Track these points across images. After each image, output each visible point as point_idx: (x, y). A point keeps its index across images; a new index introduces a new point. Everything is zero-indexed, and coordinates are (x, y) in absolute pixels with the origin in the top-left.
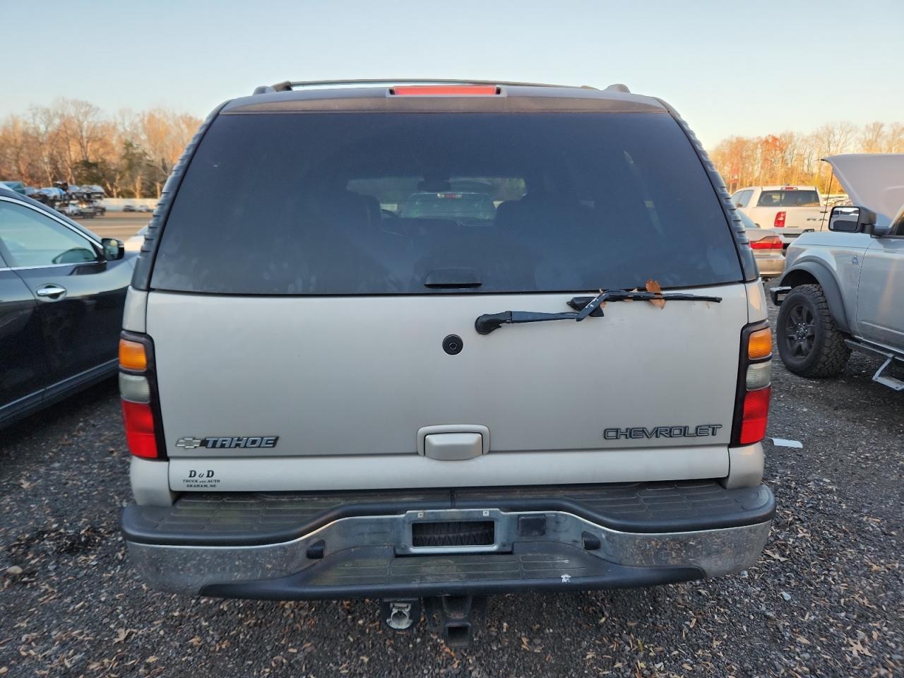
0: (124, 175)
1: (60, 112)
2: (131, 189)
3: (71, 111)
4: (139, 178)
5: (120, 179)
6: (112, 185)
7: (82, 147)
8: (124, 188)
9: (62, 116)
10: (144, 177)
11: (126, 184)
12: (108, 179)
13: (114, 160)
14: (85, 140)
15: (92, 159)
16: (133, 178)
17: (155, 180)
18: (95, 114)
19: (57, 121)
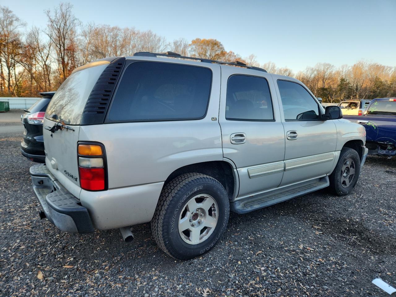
0: (337, 93)
1: (317, 69)
2: (339, 99)
3: (322, 68)
4: (343, 94)
5: (335, 95)
6: (331, 97)
7: (323, 82)
8: (336, 98)
9: (318, 71)
10: (346, 94)
11: (337, 97)
12: (330, 95)
13: (335, 87)
14: (325, 79)
15: (326, 87)
16: (340, 94)
17: (351, 95)
18: (331, 68)
19: (315, 72)
